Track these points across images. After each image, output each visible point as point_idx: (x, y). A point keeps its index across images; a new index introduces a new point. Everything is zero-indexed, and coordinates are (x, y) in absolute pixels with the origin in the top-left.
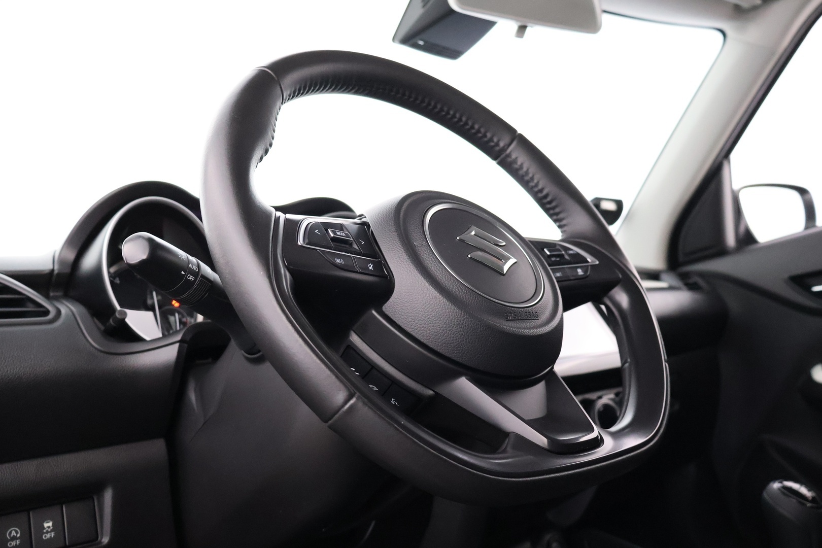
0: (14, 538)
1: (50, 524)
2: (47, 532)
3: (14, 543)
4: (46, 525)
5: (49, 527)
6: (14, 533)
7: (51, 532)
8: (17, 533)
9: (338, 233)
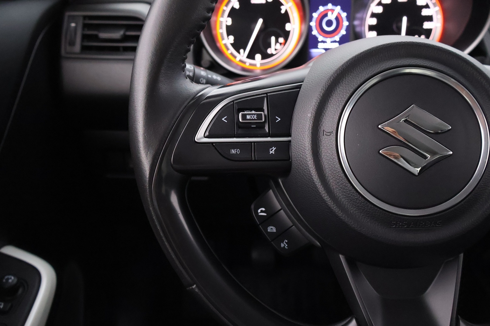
9: (248, 117)
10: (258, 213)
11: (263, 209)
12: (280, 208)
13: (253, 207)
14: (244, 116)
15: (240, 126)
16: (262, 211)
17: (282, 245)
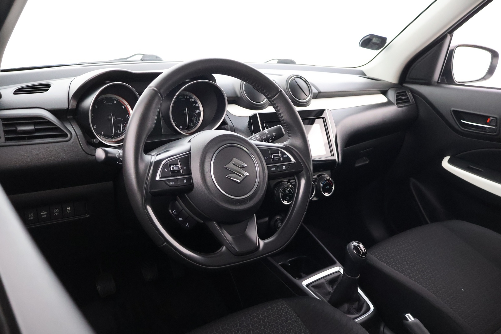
0: (57, 212)
1: (69, 208)
2: (68, 211)
3: (56, 214)
4: (68, 208)
5: (69, 209)
6: (56, 211)
7: (69, 211)
8: (57, 211)
9: (175, 168)
10: (173, 213)
11: (175, 211)
12: (182, 209)
13: (170, 211)
14: (173, 168)
15: (173, 172)
16: (175, 212)
17: (187, 225)
